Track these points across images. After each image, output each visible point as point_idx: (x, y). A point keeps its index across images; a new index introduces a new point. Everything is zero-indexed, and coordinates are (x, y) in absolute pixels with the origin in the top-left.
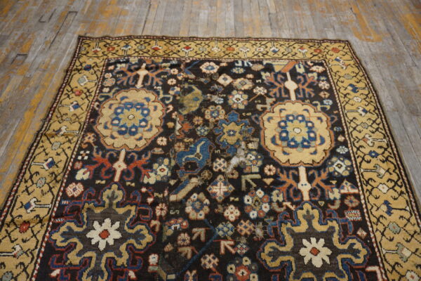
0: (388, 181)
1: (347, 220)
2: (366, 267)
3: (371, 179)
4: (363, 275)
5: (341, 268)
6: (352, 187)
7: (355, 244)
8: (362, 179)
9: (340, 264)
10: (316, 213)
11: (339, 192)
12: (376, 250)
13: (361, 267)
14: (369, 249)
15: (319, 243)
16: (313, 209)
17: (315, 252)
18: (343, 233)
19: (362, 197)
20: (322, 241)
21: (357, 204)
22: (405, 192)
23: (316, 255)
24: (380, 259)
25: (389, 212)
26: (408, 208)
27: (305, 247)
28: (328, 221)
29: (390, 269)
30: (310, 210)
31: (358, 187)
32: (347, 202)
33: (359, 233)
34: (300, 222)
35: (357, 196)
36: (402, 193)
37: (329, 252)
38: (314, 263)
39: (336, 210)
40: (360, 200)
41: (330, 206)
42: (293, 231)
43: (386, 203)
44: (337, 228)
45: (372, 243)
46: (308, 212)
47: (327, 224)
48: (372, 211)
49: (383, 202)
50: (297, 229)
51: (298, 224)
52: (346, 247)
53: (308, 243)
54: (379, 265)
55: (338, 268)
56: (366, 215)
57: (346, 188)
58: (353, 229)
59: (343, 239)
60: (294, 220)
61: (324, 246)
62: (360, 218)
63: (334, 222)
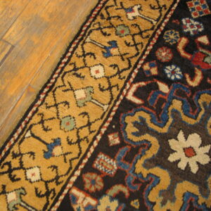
0: (19, 179)
1: (118, 165)
2: (140, 105)
3: (39, 195)
4: (151, 99)
5: (171, 120)
6: (75, 199)
7: (133, 134)
8: (51, 202)
9: (169, 124)
10: (154, 196)
11: (99, 204)
12: (113, 114)
13: (146, 108)
14: (121, 119)
15: (177, 158)
16: (154, 204)
17: (190, 152)
18: (137, 153)
19: (73, 179)
20: (172, 158)
21: (88, 175)
22: (11, 154)
23: (191, 148)
24: (118, 103)
25: (57, 142)
26: (28, 134)
27: (198, 163)
28: (145, 176)
29: (114, 89)
30: (158, 203)
31: (68, 195)
32: (100, 185)
33: (117, 141)
34: (184, 196)
35: (79, 184)
36: (15, 156)
37: (172, 142)
38: (199, 141)
39: (124, 184)
40: (80, 178)
41: (127, 194)
42: (201, 190)
43: (48, 155)
44: (140, 162)
45: (111, 123)
46: (163, 203)
47: (149, 175)
48: (77, 156)
49: (51, 158)
50: (194, 189)
51: (188, 196)
52: (147, 137)
53: (191, 165)
54: (125, 98)
55: (174, 121)
56: (89, 155)
57: (85, 203)
58: (120, 150)
59: (144, 146)
60: (191, 203)
61: (173, 151)
62: (102, 156)
63: (138, 171)
